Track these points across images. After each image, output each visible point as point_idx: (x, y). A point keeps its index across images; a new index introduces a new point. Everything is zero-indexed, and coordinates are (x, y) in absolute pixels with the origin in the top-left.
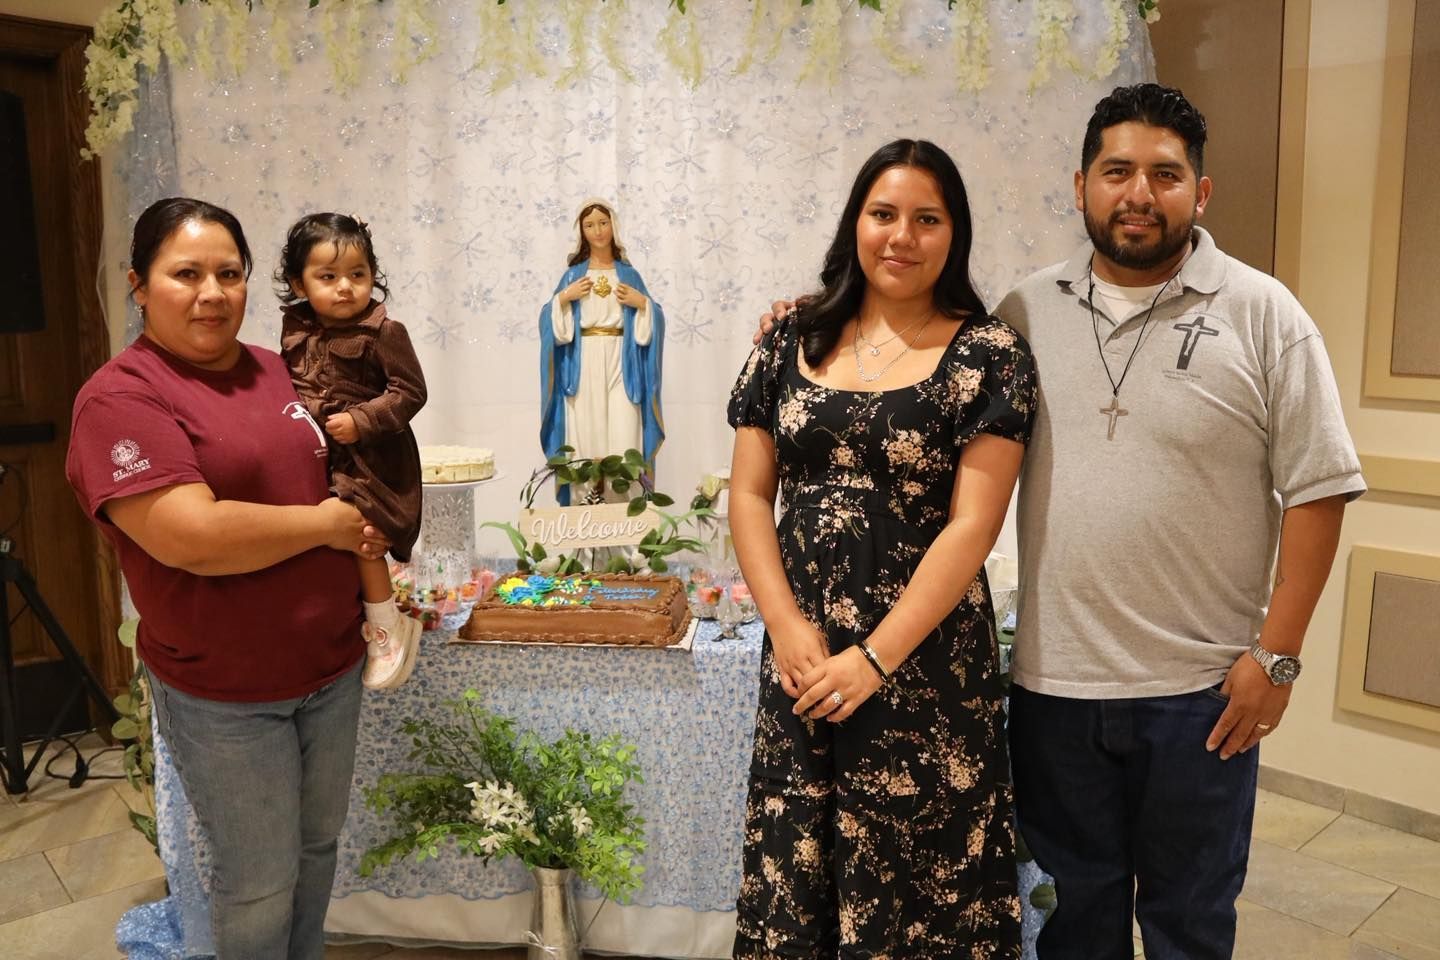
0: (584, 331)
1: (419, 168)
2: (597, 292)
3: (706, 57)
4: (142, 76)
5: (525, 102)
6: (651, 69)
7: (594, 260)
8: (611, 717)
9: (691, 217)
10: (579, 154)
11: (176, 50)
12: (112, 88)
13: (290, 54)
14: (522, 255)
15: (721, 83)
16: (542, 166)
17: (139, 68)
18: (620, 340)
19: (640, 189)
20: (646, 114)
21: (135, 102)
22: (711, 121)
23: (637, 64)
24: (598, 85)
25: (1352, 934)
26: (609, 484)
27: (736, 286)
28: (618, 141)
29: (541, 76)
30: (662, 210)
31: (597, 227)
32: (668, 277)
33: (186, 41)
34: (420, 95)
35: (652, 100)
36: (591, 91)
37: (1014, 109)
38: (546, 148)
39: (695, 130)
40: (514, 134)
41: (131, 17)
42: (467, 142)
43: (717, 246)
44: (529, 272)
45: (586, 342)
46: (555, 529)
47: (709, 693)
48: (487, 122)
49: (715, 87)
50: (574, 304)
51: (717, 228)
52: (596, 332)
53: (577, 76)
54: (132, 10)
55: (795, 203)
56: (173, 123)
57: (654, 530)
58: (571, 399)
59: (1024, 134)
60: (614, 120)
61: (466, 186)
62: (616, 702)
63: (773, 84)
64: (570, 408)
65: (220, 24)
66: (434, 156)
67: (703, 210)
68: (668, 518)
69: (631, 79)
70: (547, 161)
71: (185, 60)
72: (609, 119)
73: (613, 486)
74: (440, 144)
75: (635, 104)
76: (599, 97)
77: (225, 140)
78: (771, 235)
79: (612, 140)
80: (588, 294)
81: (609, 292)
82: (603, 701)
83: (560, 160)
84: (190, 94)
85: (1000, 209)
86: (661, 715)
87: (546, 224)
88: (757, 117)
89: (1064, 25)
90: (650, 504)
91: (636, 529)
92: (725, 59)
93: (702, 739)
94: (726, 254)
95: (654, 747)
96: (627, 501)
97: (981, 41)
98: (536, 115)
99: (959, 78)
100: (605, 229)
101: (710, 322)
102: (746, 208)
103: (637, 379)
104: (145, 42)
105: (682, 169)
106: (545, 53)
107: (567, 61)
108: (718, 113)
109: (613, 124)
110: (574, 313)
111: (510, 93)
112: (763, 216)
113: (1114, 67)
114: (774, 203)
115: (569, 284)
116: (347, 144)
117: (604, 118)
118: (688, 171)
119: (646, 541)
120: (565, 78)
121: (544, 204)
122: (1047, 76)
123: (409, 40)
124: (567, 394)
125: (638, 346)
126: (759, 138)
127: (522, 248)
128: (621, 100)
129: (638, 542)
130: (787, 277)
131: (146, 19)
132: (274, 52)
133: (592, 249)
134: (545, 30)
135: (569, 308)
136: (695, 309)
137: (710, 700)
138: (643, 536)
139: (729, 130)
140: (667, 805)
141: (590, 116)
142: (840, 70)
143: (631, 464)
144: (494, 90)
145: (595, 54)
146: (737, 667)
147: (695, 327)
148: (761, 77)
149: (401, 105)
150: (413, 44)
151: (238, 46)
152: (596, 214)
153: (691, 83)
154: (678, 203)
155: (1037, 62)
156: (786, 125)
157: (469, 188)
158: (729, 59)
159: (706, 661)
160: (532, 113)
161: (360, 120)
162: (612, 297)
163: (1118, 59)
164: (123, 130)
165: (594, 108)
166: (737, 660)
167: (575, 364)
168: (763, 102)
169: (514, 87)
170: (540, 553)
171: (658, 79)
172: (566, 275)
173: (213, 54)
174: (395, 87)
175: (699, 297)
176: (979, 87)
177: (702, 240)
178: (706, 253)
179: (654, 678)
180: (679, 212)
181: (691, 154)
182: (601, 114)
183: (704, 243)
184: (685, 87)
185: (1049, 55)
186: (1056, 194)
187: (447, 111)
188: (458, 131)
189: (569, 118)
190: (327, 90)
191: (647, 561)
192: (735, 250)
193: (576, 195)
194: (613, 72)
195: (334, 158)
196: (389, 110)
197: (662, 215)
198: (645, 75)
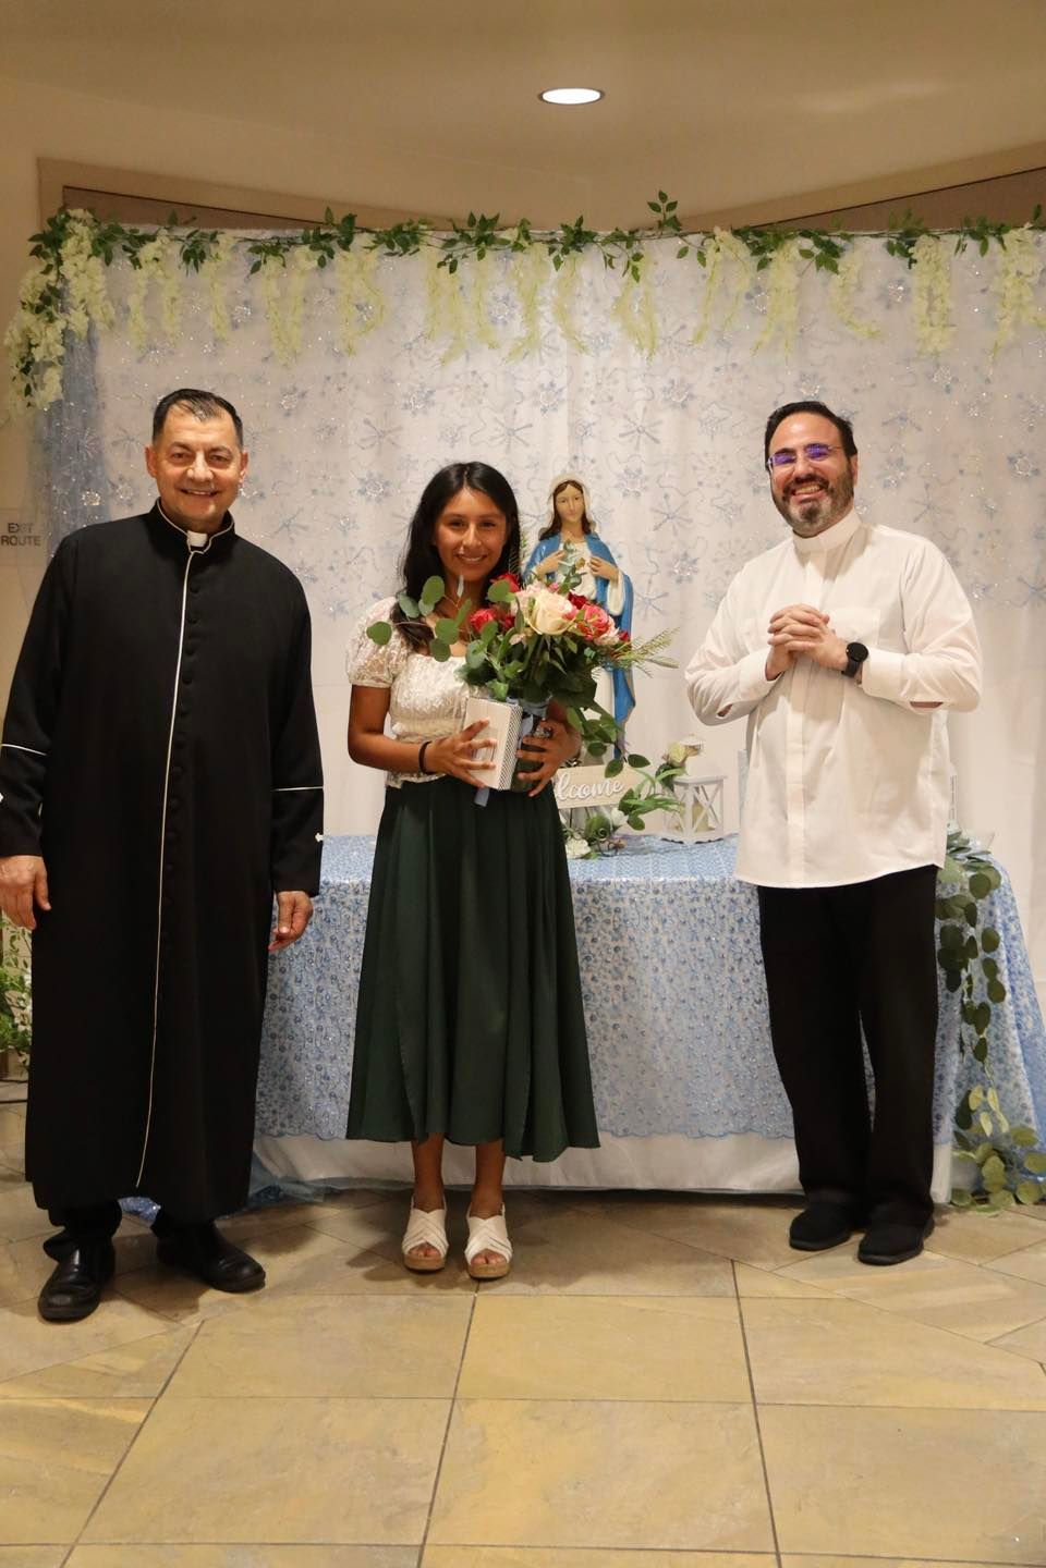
1: (363, 440)
3: (660, 325)
4: (68, 341)
5: (474, 373)
6: (604, 338)
7: (565, 535)
10: (531, 426)
11: (103, 314)
12: (38, 354)
13: (228, 321)
15: (674, 351)
16: (493, 439)
17: (66, 332)
19: (593, 461)
20: (598, 384)
21: (60, 367)
22: (664, 390)
23: (588, 333)
24: (549, 355)
27: (693, 555)
28: (570, 412)
29: (494, 347)
30: (616, 482)
31: (571, 501)
32: (624, 549)
33: (113, 302)
34: (364, 365)
35: (604, 370)
36: (542, 362)
37: (976, 368)
38: (496, 420)
39: (649, 400)
40: (463, 405)
41: (57, 281)
42: (414, 413)
43: (672, 517)
47: (703, 921)
48: (437, 393)
49: (668, 354)
51: (671, 498)
53: (528, 346)
54: (59, 273)
55: (750, 473)
56: (97, 389)
57: (631, 790)
59: (987, 393)
60: (565, 390)
61: (412, 459)
63: (728, 352)
65: (153, 291)
66: (379, 428)
67: (658, 482)
68: (646, 775)
69: (583, 349)
70: (497, 433)
71: (113, 324)
72: (561, 390)
73: (590, 749)
75: (587, 374)
76: (551, 368)
78: (727, 505)
79: (564, 410)
81: (583, 564)
82: (604, 930)
83: (511, 432)
84: (114, 361)
85: (961, 472)
86: (657, 943)
88: (712, 386)
89: (1029, 280)
90: (626, 765)
91: (615, 789)
92: (677, 327)
93: (695, 964)
94: (682, 525)
95: (652, 974)
96: (603, 763)
97: (942, 301)
98: (486, 386)
99: (919, 340)
100: (578, 504)
101: (666, 595)
102: (701, 479)
104: (70, 305)
105: (635, 442)
106: (494, 321)
107: (517, 328)
108: (673, 382)
109: (564, 396)
111: (458, 365)
112: (718, 486)
114: (730, 473)
115: (542, 559)
116: (288, 414)
117: (556, 389)
118: (641, 442)
119: (626, 797)
120: (518, 349)
122: (1012, 333)
123: (353, 307)
126: (713, 407)
128: (573, 370)
129: (618, 801)
130: (743, 547)
131: (74, 281)
132: (211, 319)
133: (564, 522)
134: (495, 298)
136: (650, 582)
137: (703, 927)
138: (621, 795)
139: (682, 398)
141: (542, 386)
142: (797, 335)
143: (609, 728)
144: (443, 362)
145: (546, 322)
146: (728, 895)
147: (650, 600)
148: (715, 344)
149: (344, 374)
150: (358, 313)
151: (172, 312)
152: (570, 490)
153: (646, 352)
154: (632, 475)
155: (1001, 319)
156: (741, 393)
157: (418, 461)
158: (683, 327)
159: (699, 890)
160: (482, 384)
161: (301, 388)
162: (586, 569)
164: (52, 399)
165: (545, 379)
166: (727, 888)
168: (717, 369)
169: (462, 358)
171: (610, 348)
172: (538, 549)
173: (146, 318)
174: (339, 356)
175: (653, 569)
176: (940, 349)
177: (657, 511)
178: (660, 525)
179: (651, 909)
180: (633, 483)
181: (645, 424)
182: (552, 385)
183: (657, 515)
184: (639, 356)
185: (1014, 313)
186: (1022, 455)
187: (392, 382)
188: (403, 401)
189: (519, 388)
190: (267, 358)
191: (627, 817)
192: (690, 521)
193: (528, 467)
194: (564, 341)
195: (273, 430)
196: (331, 381)
197: (616, 487)
198: (598, 344)
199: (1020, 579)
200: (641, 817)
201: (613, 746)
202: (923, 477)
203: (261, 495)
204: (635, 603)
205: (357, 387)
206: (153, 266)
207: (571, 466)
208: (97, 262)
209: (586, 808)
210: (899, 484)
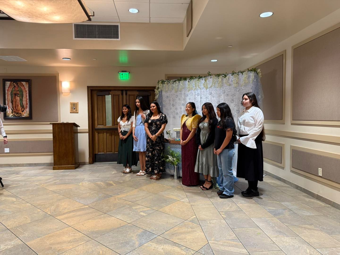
1: (182, 100)
3: (208, 86)
10: (197, 98)
12: (157, 93)
16: (193, 99)
17: (159, 91)
20: (203, 93)
29: (193, 89)
33: (163, 88)
37: (241, 88)
40: (191, 96)
41: (158, 86)
48: (188, 95)
49: (209, 89)
53: (196, 89)
61: (186, 101)
63: (215, 88)
66: (184, 98)
71: (163, 91)
77: (166, 98)
83: (195, 98)
84: (164, 93)
98: (193, 93)
108: (209, 92)
109: (200, 94)
111: (190, 92)
128: (200, 91)
132: (170, 89)
139: (211, 94)
142: (222, 86)
149: (181, 93)
151: (167, 88)
153: (206, 89)
156: (216, 93)
161: (177, 95)
187: (185, 94)
189: (196, 94)
190: (175, 92)
198: (203, 88)
202: (236, 102)
206: (166, 84)
208: (162, 84)
210: (233, 102)
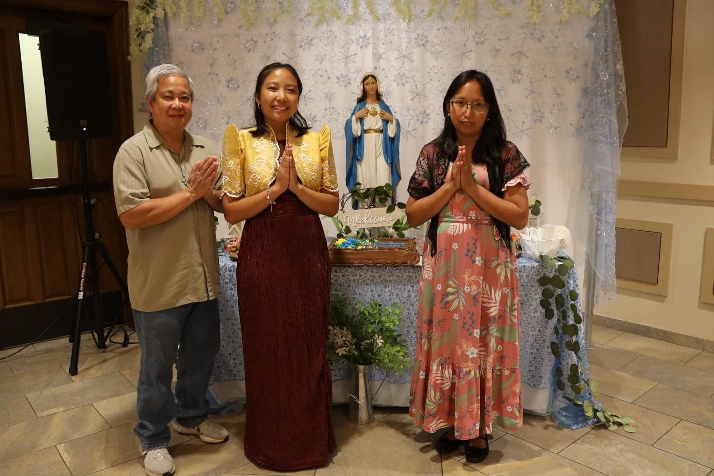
0: (365, 132)
2: (371, 114)
3: (413, 10)
4: (156, 22)
6: (388, 15)
7: (369, 100)
8: (388, 298)
9: (407, 82)
10: (355, 54)
11: (171, 10)
12: (142, 28)
13: (223, 10)
14: (330, 100)
15: (420, 22)
16: (339, 60)
18: (381, 135)
19: (383, 70)
20: (386, 35)
21: (152, 34)
22: (415, 38)
23: (381, 13)
24: (364, 23)
25: (711, 396)
26: (377, 200)
27: (427, 113)
28: (373, 48)
29: (339, 19)
30: (393, 79)
31: (371, 85)
32: (397, 109)
33: (175, 5)
34: (282, 28)
35: (388, 29)
36: (361, 26)
37: (552, 31)
38: (340, 52)
39: (408, 43)
40: (326, 45)
42: (304, 49)
43: (419, 95)
44: (333, 108)
45: (366, 136)
46: (354, 220)
48: (314, 40)
49: (417, 23)
50: (361, 120)
51: (418, 86)
52: (371, 131)
53: (355, 19)
56: (169, 43)
57: (398, 219)
58: (359, 162)
59: (556, 42)
60: (371, 39)
61: (304, 69)
62: (390, 291)
63: (443, 21)
64: (359, 166)
66: (289, 56)
67: (412, 79)
69: (379, 20)
70: (341, 57)
71: (175, 14)
72: (369, 38)
73: (380, 200)
74: (292, 50)
75: (381, 31)
76: (365, 28)
77: (193, 50)
78: (442, 90)
79: (370, 47)
80: (367, 115)
81: (377, 114)
82: (384, 291)
83: (347, 57)
84: (177, 29)
85: (546, 77)
86: (410, 296)
87: (341, 86)
88: (436, 36)
90: (396, 208)
91: (391, 219)
92: (421, 10)
94: (423, 98)
95: (407, 311)
96: (386, 207)
97: (537, 1)
98: (336, 37)
99: (527, 18)
100: (374, 86)
101: (416, 129)
102: (431, 78)
103: (389, 153)
104: (156, 6)
105: (402, 61)
106: (340, 8)
107: (350, 12)
108: (419, 35)
109: (371, 41)
110: (361, 123)
111: (324, 27)
112: (439, 81)
113: (598, 11)
114: (444, 75)
115: (358, 111)
116: (249, 51)
117: (367, 38)
118: (405, 61)
119: (396, 223)
120: (350, 20)
121: (340, 77)
122: (567, 16)
123: (278, 3)
124: (358, 160)
125: (390, 138)
126: (437, 46)
127: (330, 97)
128: (374, 30)
129: (392, 225)
132: (216, 10)
133: (368, 95)
135: (359, 121)
136: (409, 124)
138: (394, 222)
139: (423, 42)
140: (412, 337)
141: (360, 37)
142: (473, 14)
143: (388, 190)
144: (317, 26)
145: (363, 8)
147: (408, 131)
148: (437, 18)
149: (274, 33)
150: (279, 5)
151: (199, 7)
152: (370, 79)
153: (406, 21)
154: (401, 76)
155: (562, 10)
156: (449, 40)
157: (306, 70)
158: (423, 11)
160: (334, 36)
161: (255, 39)
162: (378, 116)
163: (599, 7)
164: (148, 46)
165: (362, 33)
167: (361, 146)
168: (439, 29)
169: (326, 24)
170: (348, 230)
171: (391, 20)
172: (356, 107)
173: (188, 11)
174: (271, 25)
175: (410, 117)
176: (536, 22)
177: (412, 92)
178: (414, 98)
179: (407, 280)
180: (401, 80)
181: (406, 53)
182: (365, 36)
183: (413, 94)
184: (403, 23)
185: (568, 7)
186: (571, 69)
187: (295, 35)
188: (300, 44)
189: (351, 38)
190: (240, 27)
191: (396, 232)
192: (427, 96)
193: (355, 72)
194: (371, 17)
195: (243, 57)
196: (268, 35)
197: (394, 81)
198: (385, 18)
199: (571, 125)
200: (403, 232)
201: (390, 199)
202: (529, 79)
203: (238, 87)
204: (401, 133)
205: (279, 38)
207: (374, 72)
209: (378, 227)
210: (518, 81)
